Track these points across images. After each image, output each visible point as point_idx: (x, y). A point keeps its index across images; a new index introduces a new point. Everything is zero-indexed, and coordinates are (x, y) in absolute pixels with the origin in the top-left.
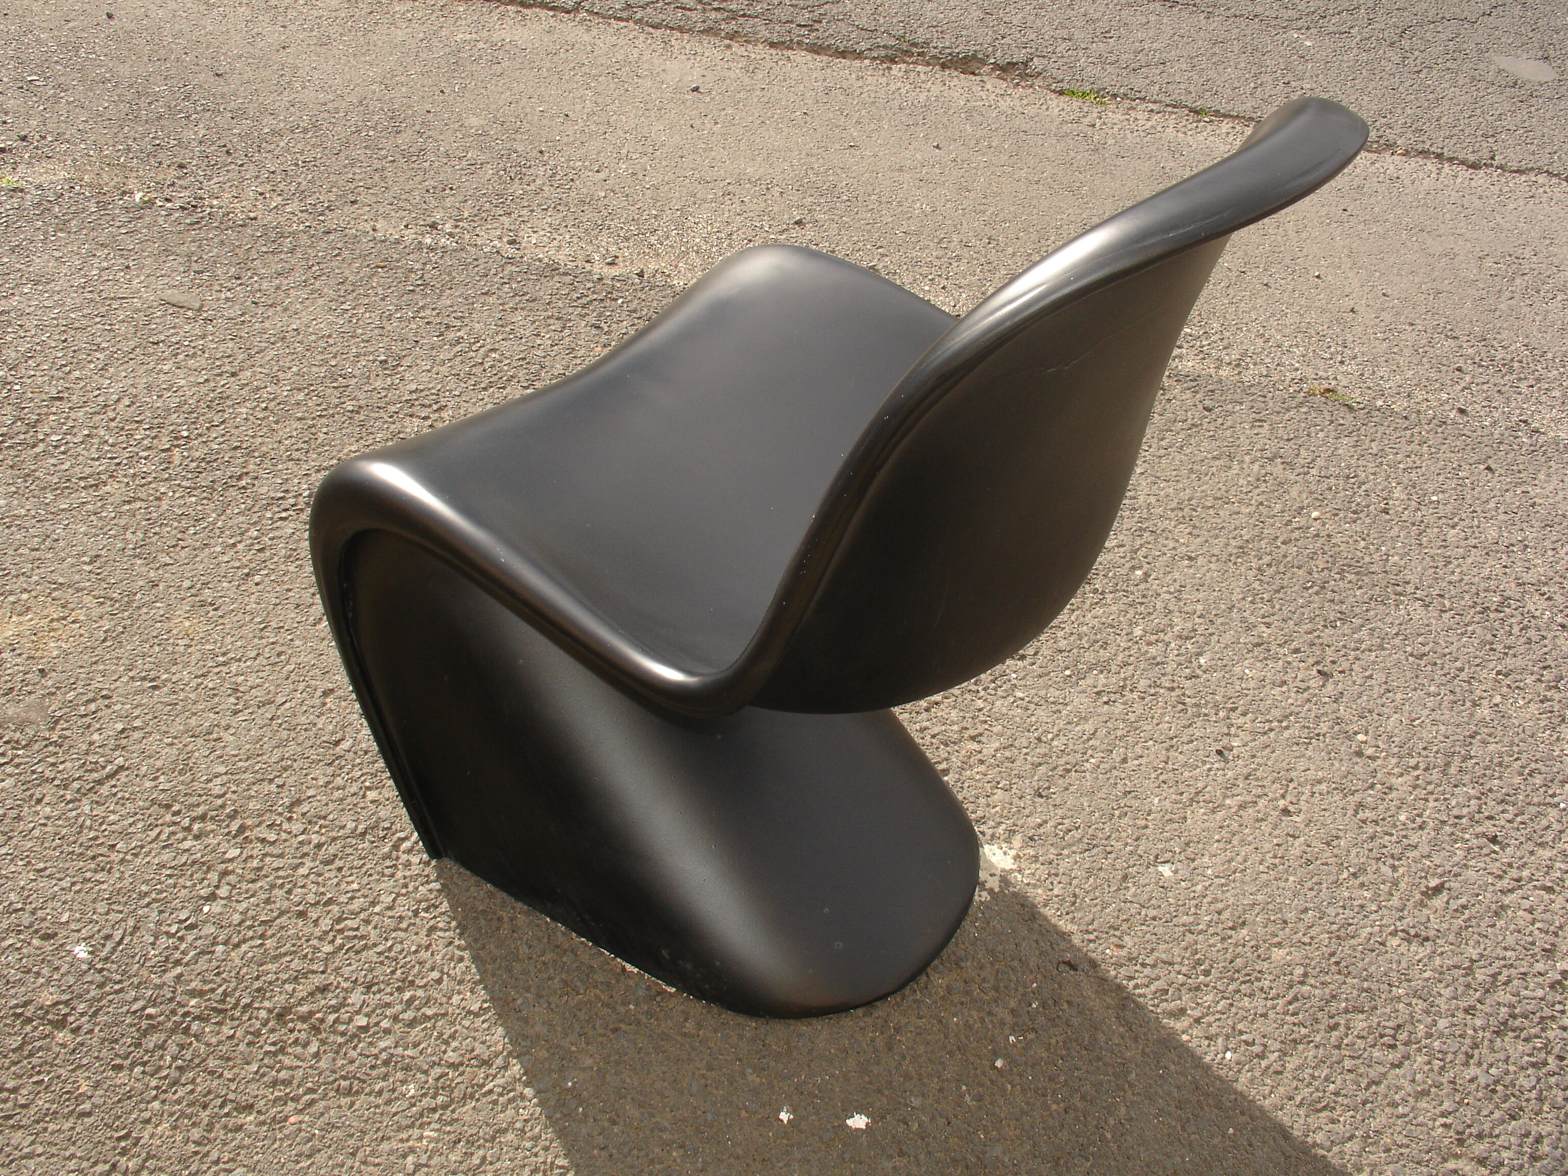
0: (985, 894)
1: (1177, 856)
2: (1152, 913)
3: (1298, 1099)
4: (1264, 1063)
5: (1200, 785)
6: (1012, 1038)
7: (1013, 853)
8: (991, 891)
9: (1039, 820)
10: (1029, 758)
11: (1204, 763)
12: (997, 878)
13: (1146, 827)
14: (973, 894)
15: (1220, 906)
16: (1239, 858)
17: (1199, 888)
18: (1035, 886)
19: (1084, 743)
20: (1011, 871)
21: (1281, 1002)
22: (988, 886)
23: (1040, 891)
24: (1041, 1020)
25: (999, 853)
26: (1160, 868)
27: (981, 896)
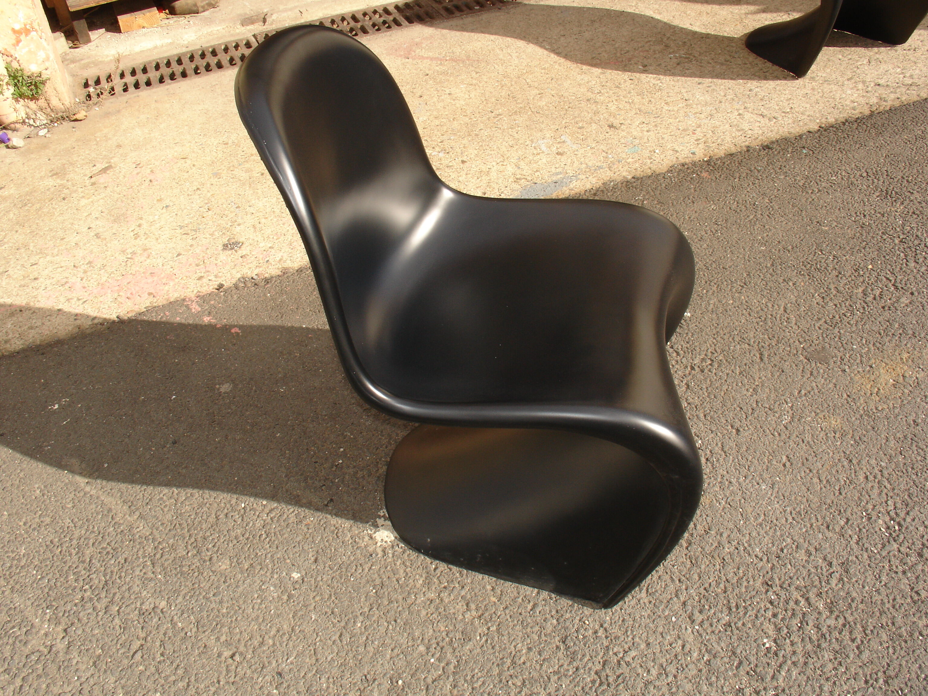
0: (382, 514)
1: (292, 588)
2: (296, 549)
3: (208, 505)
4: (226, 511)
5: (291, 643)
6: (341, 461)
7: (379, 544)
8: (380, 517)
9: (374, 568)
10: (396, 605)
11: (292, 663)
12: (380, 525)
13: (314, 598)
14: (387, 511)
15: (262, 572)
16: (256, 607)
17: (276, 576)
18: (359, 533)
19: (369, 634)
20: (375, 532)
21: (222, 541)
22: (383, 519)
23: (357, 532)
24: (331, 477)
25: (386, 539)
26: (299, 575)
27: (383, 512)
